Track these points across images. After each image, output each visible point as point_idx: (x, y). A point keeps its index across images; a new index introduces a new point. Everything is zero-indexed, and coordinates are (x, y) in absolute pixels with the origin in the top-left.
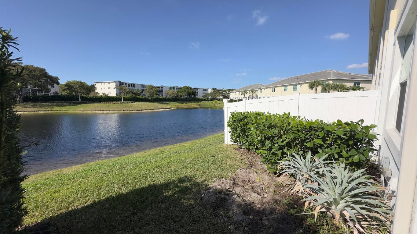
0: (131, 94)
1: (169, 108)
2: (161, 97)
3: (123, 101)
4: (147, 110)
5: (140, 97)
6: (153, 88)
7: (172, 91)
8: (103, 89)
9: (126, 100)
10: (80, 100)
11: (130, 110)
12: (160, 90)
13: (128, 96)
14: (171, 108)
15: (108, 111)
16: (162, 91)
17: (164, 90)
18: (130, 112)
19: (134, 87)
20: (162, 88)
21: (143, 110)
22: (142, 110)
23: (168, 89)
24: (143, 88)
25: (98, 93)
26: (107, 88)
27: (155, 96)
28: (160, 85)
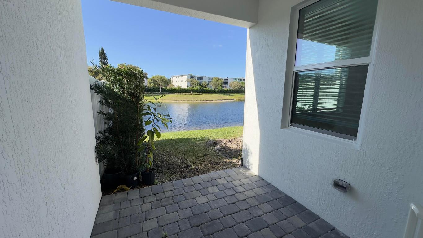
0: (199, 86)
1: (231, 100)
2: (225, 89)
3: (192, 92)
4: (211, 101)
5: (207, 89)
6: (219, 80)
7: (236, 82)
8: (178, 81)
9: (195, 91)
10: (161, 92)
11: (197, 101)
12: (225, 82)
13: (197, 88)
14: (233, 99)
15: (180, 101)
16: (227, 83)
17: (229, 82)
18: (197, 102)
19: (202, 79)
20: (227, 79)
21: (208, 101)
22: (206, 101)
23: (233, 80)
24: (210, 81)
25: (173, 85)
26: (180, 81)
27: (220, 88)
28: (226, 78)
